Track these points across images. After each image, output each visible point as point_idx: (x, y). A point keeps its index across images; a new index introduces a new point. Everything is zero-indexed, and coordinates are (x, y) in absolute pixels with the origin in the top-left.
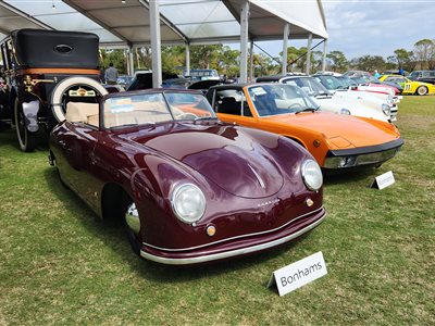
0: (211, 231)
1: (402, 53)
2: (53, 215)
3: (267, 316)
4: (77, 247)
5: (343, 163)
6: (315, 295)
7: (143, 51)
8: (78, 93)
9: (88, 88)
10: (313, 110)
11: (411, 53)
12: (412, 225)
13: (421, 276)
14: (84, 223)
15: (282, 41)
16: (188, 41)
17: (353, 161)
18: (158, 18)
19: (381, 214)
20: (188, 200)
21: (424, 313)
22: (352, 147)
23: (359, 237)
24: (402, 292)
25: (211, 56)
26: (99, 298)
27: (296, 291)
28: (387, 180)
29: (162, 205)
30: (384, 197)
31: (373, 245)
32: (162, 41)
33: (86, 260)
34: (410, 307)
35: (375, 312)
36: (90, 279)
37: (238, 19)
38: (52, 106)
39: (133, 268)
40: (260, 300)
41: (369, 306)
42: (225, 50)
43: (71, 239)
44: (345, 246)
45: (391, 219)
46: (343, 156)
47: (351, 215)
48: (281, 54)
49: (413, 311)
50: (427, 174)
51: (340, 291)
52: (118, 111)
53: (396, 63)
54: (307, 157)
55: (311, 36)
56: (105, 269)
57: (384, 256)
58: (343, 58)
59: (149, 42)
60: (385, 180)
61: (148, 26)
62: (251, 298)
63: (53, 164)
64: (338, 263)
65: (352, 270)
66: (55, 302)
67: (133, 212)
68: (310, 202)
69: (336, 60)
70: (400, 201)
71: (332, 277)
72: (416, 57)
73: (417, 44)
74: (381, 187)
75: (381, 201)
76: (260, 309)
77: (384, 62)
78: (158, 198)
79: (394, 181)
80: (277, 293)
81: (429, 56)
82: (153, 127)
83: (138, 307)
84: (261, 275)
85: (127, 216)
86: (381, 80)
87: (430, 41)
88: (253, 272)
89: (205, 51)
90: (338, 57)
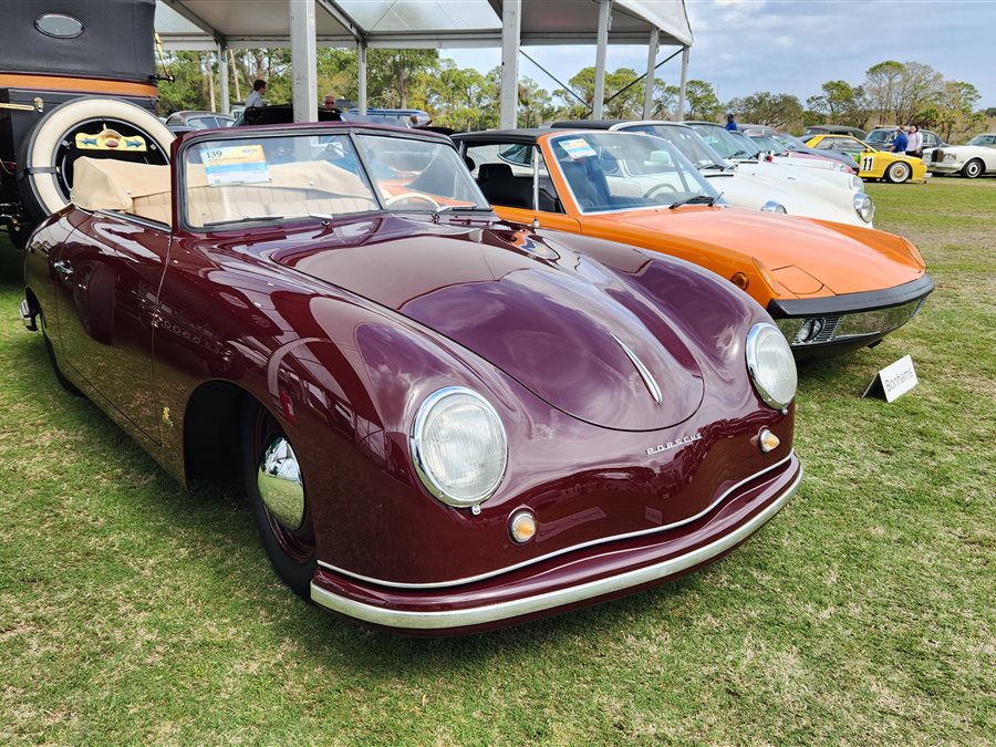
0: (524, 526)
1: (838, 90)
2: (36, 467)
4: (111, 566)
5: (802, 336)
7: (249, 61)
8: (101, 141)
9: (126, 129)
10: (710, 202)
11: (860, 92)
16: (363, 38)
17: (829, 329)
20: (458, 436)
23: (881, 531)
25: (410, 81)
28: (902, 378)
33: (140, 608)
36: (155, 670)
39: (282, 630)
40: (670, 733)
42: (444, 67)
43: (93, 542)
47: (842, 470)
50: (985, 364)
52: (225, 178)
53: (827, 112)
56: (198, 636)
57: (965, 585)
58: (710, 97)
60: (899, 377)
63: (33, 327)
64: (854, 610)
67: (283, 466)
68: (769, 440)
69: (695, 101)
70: (947, 432)
72: (868, 102)
73: (874, 70)
74: (891, 396)
77: (799, 108)
78: (364, 426)
79: (915, 380)
81: (896, 100)
82: (326, 226)
84: (653, 649)
85: (264, 478)
86: (811, 144)
87: (899, 66)
88: (630, 640)
89: (397, 68)
90: (699, 93)
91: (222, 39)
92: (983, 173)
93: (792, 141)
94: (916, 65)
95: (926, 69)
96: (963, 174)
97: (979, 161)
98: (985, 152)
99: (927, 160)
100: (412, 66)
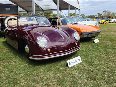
0: (49, 50)
1: (99, 14)
2: (5, 51)
3: (65, 72)
4: (11, 58)
5: (85, 36)
6: (78, 67)
10: (77, 24)
11: (102, 14)
12: (104, 51)
13: (107, 62)
14: (13, 53)
15: (68, 10)
16: (43, 11)
17: (88, 35)
18: (34, 4)
19: (96, 48)
20: (42, 42)
21: (108, 70)
22: (87, 32)
23: (90, 54)
24: (102, 65)
25: (49, 16)
26: (17, 70)
27: (73, 66)
28: (97, 41)
29: (35, 44)
30: (96, 45)
31: (94, 55)
32: (36, 11)
33: (14, 61)
34: (105, 68)
35: (95, 70)
36: (15, 66)
37: (56, 4)
38: (5, 24)
39: (27, 63)
40: (63, 69)
41: (93, 69)
42: (53, 14)
43: (9, 57)
44: (86, 56)
45: (98, 49)
46: (85, 34)
48: (68, 15)
49: (105, 69)
50: (107, 40)
51: (85, 65)
54: (75, 32)
55: (76, 9)
56: (19, 63)
57: (97, 57)
58: (84, 16)
59: (32, 11)
60: (96, 41)
61: (32, 6)
62: (61, 68)
64: (85, 60)
65: (89, 61)
66: (4, 71)
67: (27, 47)
68: (76, 44)
69: (82, 16)
70: (100, 45)
71: (83, 63)
72: (103, 15)
73: (103, 12)
74: (95, 43)
75: (95, 46)
76: (63, 71)
77: (95, 16)
78: (34, 42)
79: (99, 41)
80: (68, 67)
81: (106, 15)
82: (32, 25)
83: (28, 72)
84: (63, 63)
85: (25, 49)
86: (94, 20)
87: (106, 11)
88: (61, 62)
89: (48, 14)
90: (83, 15)
91: (28, 12)
92: (115, 22)
93: (92, 19)
94: (108, 11)
95: (109, 11)
96: (113, 22)
97: (115, 21)
98: (115, 20)
99: (109, 21)
100: (49, 14)
